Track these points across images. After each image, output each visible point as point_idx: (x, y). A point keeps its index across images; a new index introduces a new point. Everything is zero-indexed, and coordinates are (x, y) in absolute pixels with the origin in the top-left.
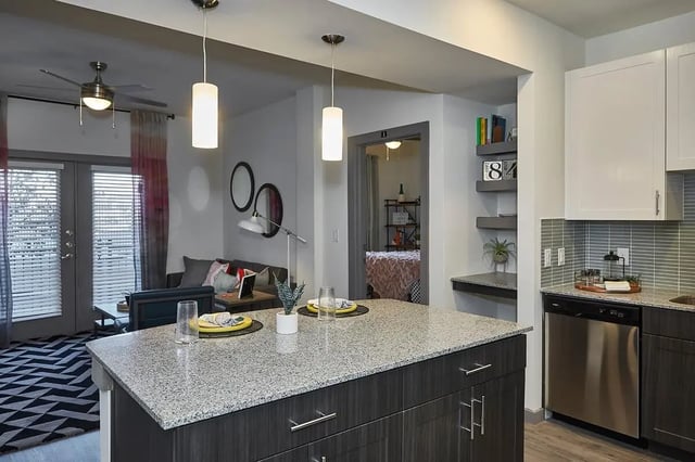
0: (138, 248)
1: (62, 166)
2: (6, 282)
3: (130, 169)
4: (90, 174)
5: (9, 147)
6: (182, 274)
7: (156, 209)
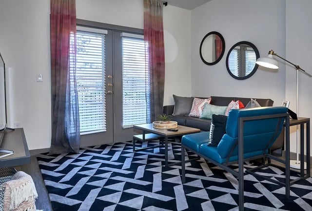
0: (148, 88)
1: (106, 32)
2: (76, 108)
3: (142, 37)
4: (120, 38)
5: (77, 18)
6: (174, 106)
7: (157, 63)
